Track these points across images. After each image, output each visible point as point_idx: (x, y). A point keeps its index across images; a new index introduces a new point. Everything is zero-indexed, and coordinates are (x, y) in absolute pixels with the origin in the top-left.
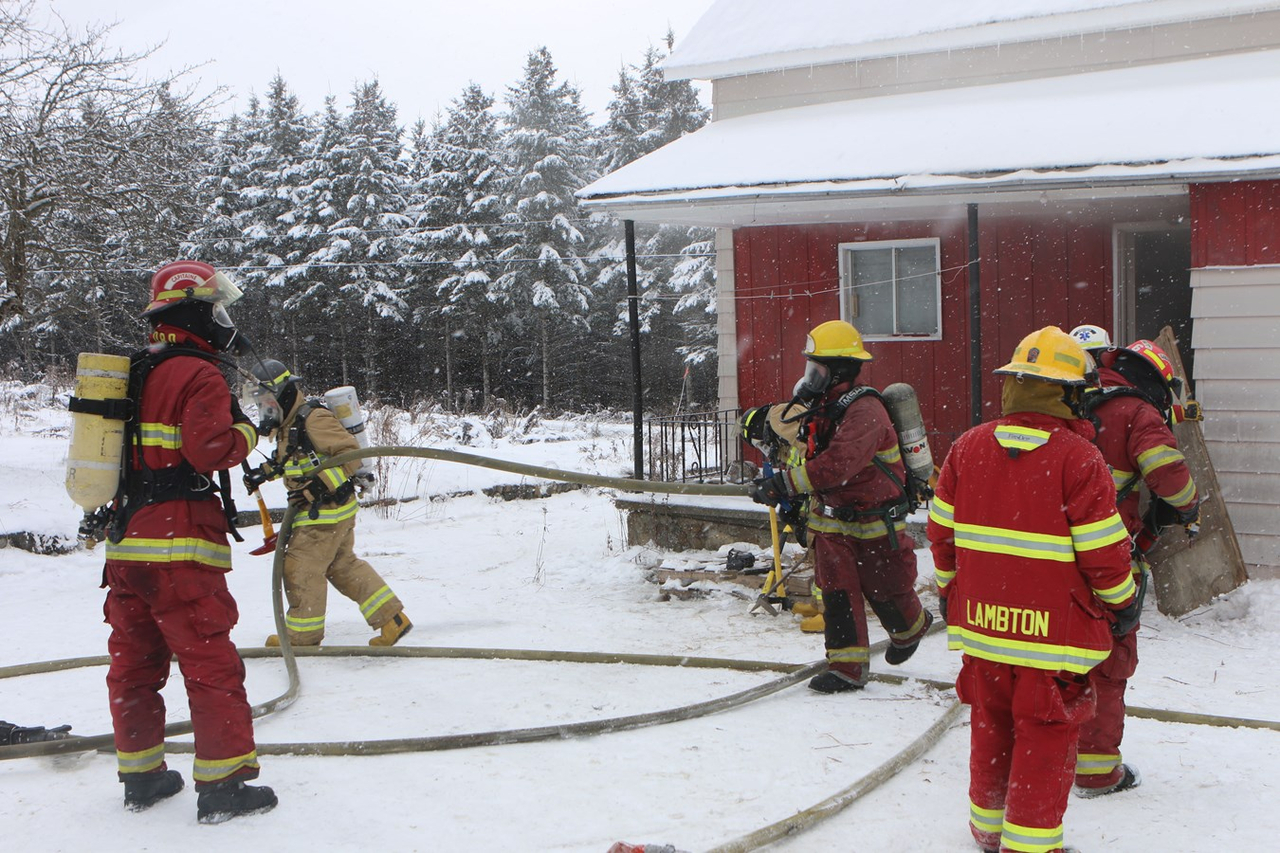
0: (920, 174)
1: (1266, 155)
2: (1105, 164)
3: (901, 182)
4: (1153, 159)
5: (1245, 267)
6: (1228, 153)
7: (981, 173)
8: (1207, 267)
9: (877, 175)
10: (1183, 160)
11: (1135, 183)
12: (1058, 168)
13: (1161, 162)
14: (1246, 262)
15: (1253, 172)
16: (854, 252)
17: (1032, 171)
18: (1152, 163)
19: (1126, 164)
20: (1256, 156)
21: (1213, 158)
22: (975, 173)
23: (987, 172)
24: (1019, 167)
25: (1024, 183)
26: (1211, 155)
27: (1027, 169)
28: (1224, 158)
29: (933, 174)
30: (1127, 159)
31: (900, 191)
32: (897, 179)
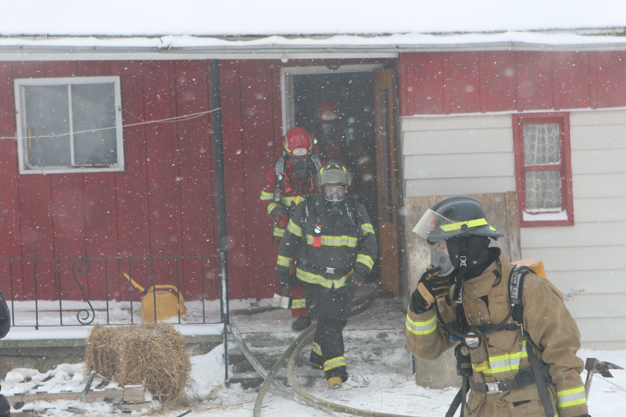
0: (181, 35)
1: (466, 33)
2: (342, 34)
3: (166, 42)
4: (380, 32)
5: (444, 115)
6: (437, 30)
7: (237, 36)
8: (415, 116)
9: (140, 33)
10: (404, 34)
11: (367, 50)
12: (302, 36)
13: (386, 34)
14: (445, 112)
15: (458, 46)
16: (27, 87)
17: (282, 38)
18: (379, 35)
19: (359, 35)
20: (459, 33)
21: (426, 34)
22: (232, 36)
23: (242, 36)
24: (270, 33)
25: (276, 47)
26: (425, 31)
27: (276, 35)
28: (434, 34)
29: (193, 36)
30: (360, 31)
31: (165, 49)
32: (162, 38)
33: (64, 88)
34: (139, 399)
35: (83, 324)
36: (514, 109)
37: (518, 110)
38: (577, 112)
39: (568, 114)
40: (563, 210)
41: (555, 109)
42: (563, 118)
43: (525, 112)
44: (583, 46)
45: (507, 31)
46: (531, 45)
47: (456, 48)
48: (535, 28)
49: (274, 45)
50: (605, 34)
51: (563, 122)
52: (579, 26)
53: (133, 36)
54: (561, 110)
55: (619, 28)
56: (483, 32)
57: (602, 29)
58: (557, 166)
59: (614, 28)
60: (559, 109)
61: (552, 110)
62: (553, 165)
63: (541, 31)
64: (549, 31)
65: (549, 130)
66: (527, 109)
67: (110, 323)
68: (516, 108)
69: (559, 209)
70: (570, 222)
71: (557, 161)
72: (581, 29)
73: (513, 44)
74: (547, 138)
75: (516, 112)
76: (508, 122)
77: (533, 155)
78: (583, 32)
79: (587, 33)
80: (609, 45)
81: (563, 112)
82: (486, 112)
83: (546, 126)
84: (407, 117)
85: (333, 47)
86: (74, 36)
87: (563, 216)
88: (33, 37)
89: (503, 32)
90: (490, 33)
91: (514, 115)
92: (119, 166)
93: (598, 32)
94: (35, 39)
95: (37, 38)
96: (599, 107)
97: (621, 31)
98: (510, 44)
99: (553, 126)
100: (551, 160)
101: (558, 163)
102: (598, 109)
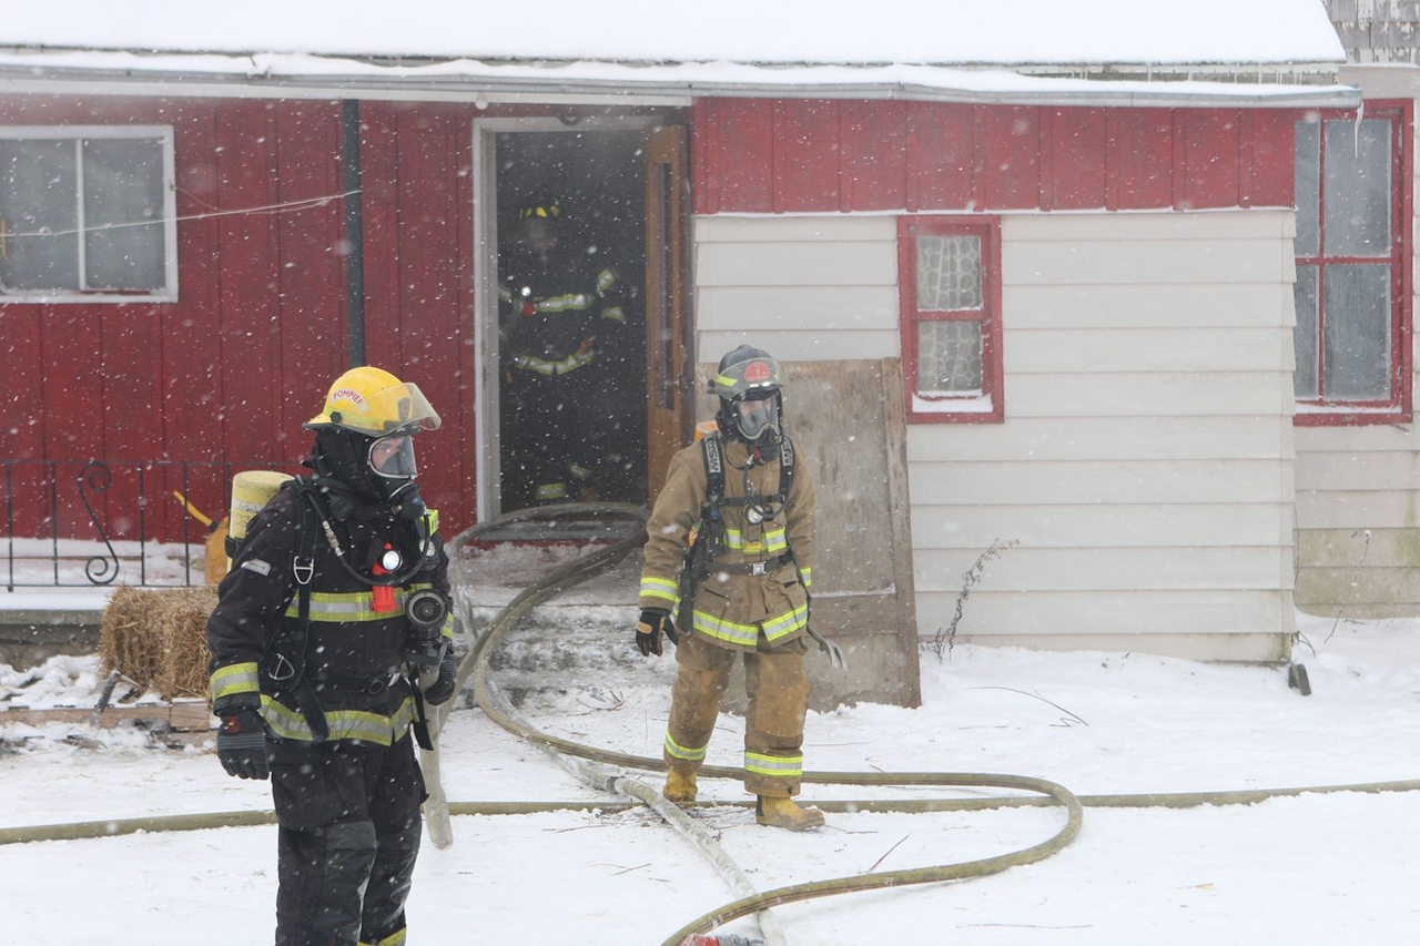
0: (290, 53)
1: (816, 64)
2: (590, 60)
3: (262, 64)
4: (659, 58)
5: (772, 215)
6: (764, 58)
7: (394, 58)
8: (720, 214)
10: (703, 62)
11: (635, 91)
12: (515, 61)
13: (670, 63)
14: (773, 209)
15: (802, 87)
17: (478, 63)
18: (658, 63)
19: (619, 62)
20: (803, 64)
21: (744, 64)
22: (384, 58)
23: (404, 58)
24: (456, 54)
25: (466, 80)
26: (742, 59)
27: (468, 58)
28: (758, 64)
29: (313, 54)
30: (622, 55)
31: (262, 78)
32: (255, 58)
33: (69, 144)
34: (200, 724)
35: (97, 584)
36: (901, 208)
37: (908, 210)
38: (1014, 216)
39: (998, 218)
40: (985, 393)
41: (975, 209)
42: (989, 227)
43: (920, 212)
44: (1030, 95)
45: (892, 64)
46: (937, 90)
47: (798, 91)
48: (943, 59)
49: (462, 76)
50: (1069, 76)
51: (988, 233)
52: (1023, 59)
53: (200, 53)
54: (986, 212)
55: (1095, 65)
56: (849, 64)
57: (1066, 65)
58: (976, 313)
59: (1085, 65)
60: (981, 210)
61: (970, 211)
62: (970, 312)
63: (953, 65)
64: (971, 65)
65: (964, 246)
66: (923, 209)
67: (147, 582)
68: (905, 205)
69: (978, 392)
70: (997, 416)
71: (978, 304)
72: (1026, 64)
73: (901, 87)
74: (959, 261)
75: (904, 212)
76: (890, 231)
77: (933, 292)
78: (1028, 70)
79: (1036, 72)
80: (1074, 95)
81: (990, 215)
82: (849, 211)
83: (957, 240)
84: (705, 215)
85: (573, 82)
86: (91, 49)
87: (984, 405)
88: (13, 50)
89: (884, 65)
90: (860, 65)
91: (899, 218)
92: (169, 293)
93: (1055, 70)
94: (17, 54)
95: (22, 50)
96: (1054, 208)
97: (1099, 70)
98: (897, 87)
99: (970, 239)
100: (965, 302)
101: (978, 308)
102: (1053, 212)
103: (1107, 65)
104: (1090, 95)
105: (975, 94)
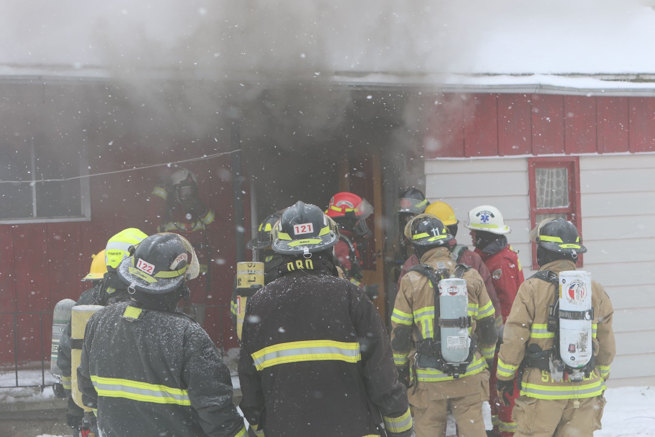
1: (495, 75)
2: (378, 72)
5: (463, 158)
8: (438, 158)
10: (437, 74)
14: (464, 156)
15: (491, 87)
20: (488, 74)
28: (465, 75)
36: (529, 153)
37: (533, 154)
38: (585, 157)
39: (578, 158)
41: (566, 154)
42: (573, 163)
43: (539, 156)
45: (533, 74)
46: (559, 88)
47: (488, 89)
48: (560, 72)
50: (621, 80)
51: (572, 168)
52: (598, 71)
54: (572, 155)
55: (633, 75)
56: (512, 75)
57: (618, 75)
58: (566, 209)
59: (628, 75)
60: (569, 154)
61: (564, 155)
62: (563, 209)
63: (564, 75)
64: (573, 75)
65: (558, 175)
66: (541, 153)
68: (532, 152)
71: (566, 204)
72: (599, 74)
73: (541, 86)
74: (555, 182)
75: (531, 156)
76: (523, 166)
77: (542, 198)
78: (600, 77)
80: (627, 90)
81: (574, 156)
82: (503, 156)
83: (555, 170)
84: (431, 159)
85: (370, 85)
89: (530, 75)
91: (529, 159)
93: (613, 78)
96: (605, 152)
97: (634, 78)
98: (539, 86)
99: (561, 170)
100: (558, 203)
101: (567, 207)
102: (604, 154)
103: (638, 75)
104: (635, 90)
105: (579, 90)
